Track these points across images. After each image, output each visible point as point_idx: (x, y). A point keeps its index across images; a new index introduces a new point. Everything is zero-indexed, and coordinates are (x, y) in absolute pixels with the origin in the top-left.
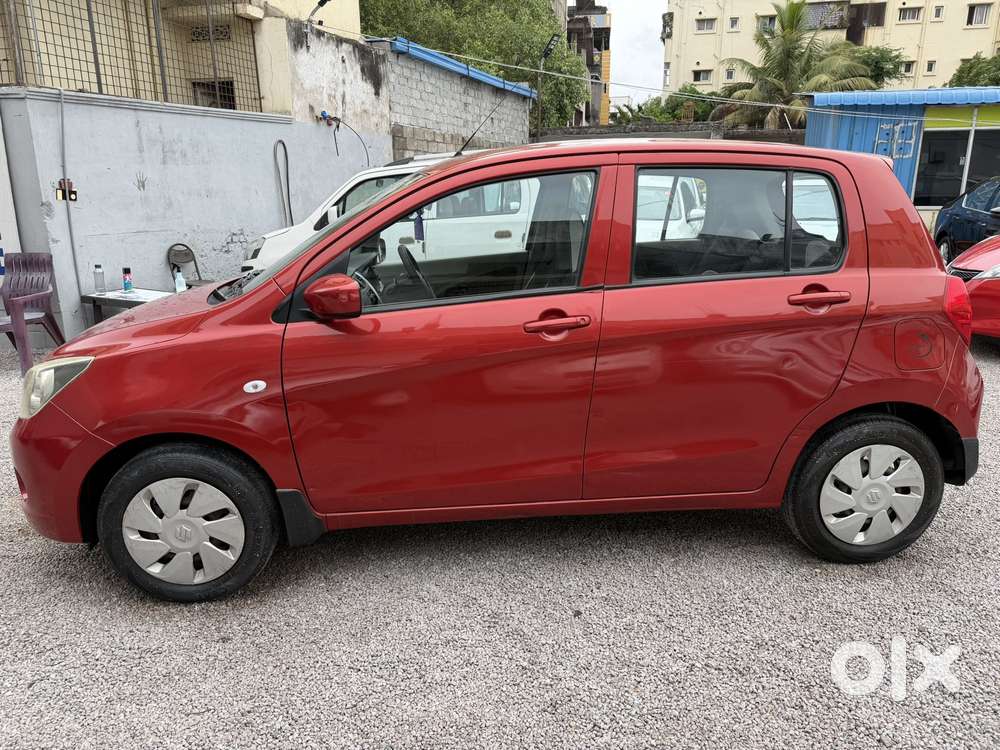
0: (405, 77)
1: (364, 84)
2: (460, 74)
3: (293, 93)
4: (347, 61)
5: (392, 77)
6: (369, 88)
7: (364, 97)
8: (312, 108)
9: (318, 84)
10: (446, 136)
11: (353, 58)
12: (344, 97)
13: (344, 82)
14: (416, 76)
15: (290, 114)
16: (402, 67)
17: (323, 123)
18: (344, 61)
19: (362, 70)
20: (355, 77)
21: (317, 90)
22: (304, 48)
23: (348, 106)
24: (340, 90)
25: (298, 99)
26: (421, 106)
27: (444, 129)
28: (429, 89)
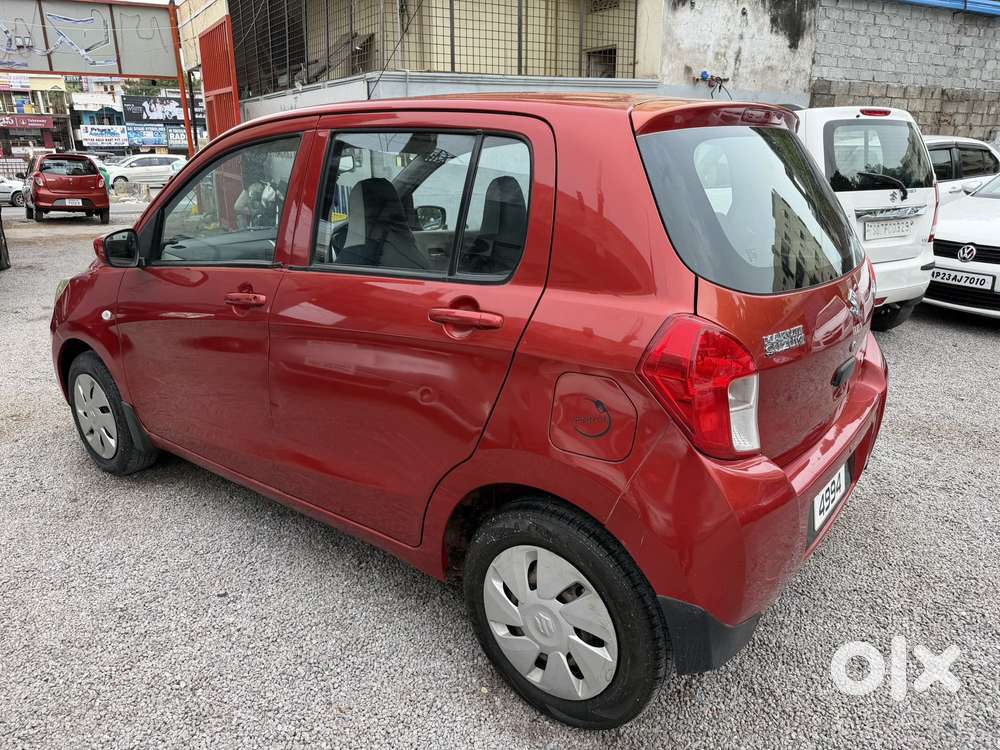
0: (846, 22)
1: (774, 37)
2: (950, 9)
3: (663, 54)
4: (749, 12)
5: (824, 25)
6: (782, 41)
7: (770, 52)
8: (688, 70)
9: (702, 43)
10: (911, 89)
11: (761, 9)
12: (738, 54)
13: (741, 37)
14: (867, 18)
15: (657, 78)
16: (843, 10)
17: (703, 85)
18: (744, 13)
19: (774, 21)
20: (760, 30)
21: (702, 49)
22: (688, 5)
23: (743, 64)
24: (735, 46)
25: (670, 60)
26: (871, 54)
27: (907, 81)
28: (889, 33)
